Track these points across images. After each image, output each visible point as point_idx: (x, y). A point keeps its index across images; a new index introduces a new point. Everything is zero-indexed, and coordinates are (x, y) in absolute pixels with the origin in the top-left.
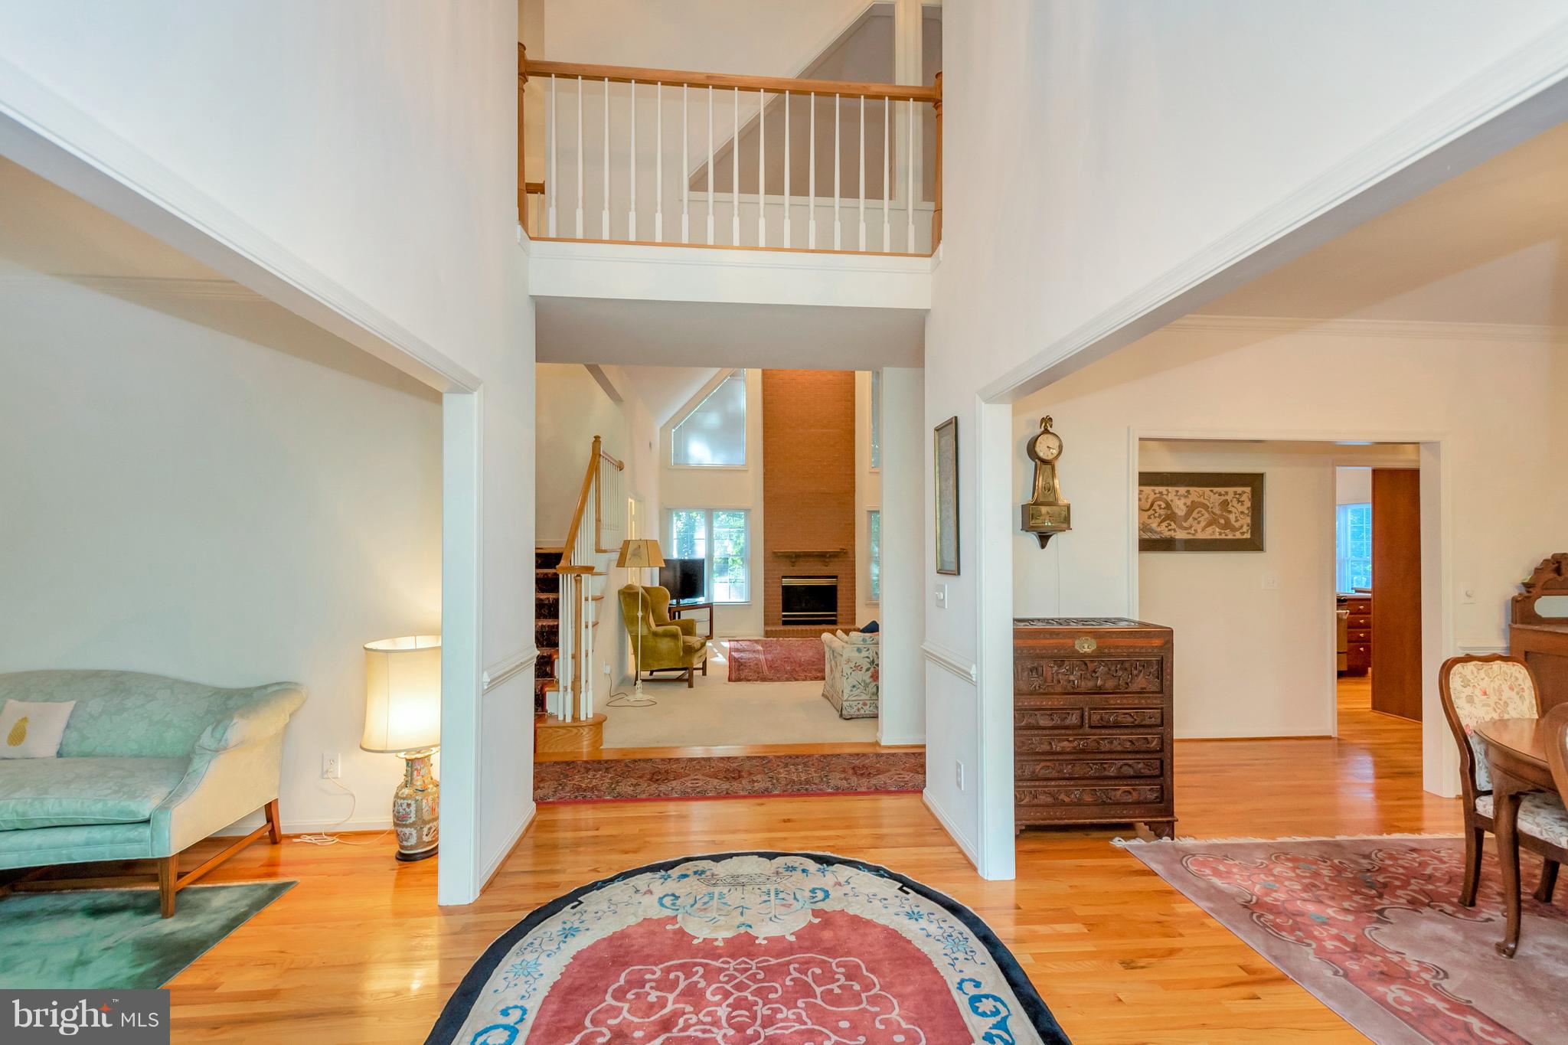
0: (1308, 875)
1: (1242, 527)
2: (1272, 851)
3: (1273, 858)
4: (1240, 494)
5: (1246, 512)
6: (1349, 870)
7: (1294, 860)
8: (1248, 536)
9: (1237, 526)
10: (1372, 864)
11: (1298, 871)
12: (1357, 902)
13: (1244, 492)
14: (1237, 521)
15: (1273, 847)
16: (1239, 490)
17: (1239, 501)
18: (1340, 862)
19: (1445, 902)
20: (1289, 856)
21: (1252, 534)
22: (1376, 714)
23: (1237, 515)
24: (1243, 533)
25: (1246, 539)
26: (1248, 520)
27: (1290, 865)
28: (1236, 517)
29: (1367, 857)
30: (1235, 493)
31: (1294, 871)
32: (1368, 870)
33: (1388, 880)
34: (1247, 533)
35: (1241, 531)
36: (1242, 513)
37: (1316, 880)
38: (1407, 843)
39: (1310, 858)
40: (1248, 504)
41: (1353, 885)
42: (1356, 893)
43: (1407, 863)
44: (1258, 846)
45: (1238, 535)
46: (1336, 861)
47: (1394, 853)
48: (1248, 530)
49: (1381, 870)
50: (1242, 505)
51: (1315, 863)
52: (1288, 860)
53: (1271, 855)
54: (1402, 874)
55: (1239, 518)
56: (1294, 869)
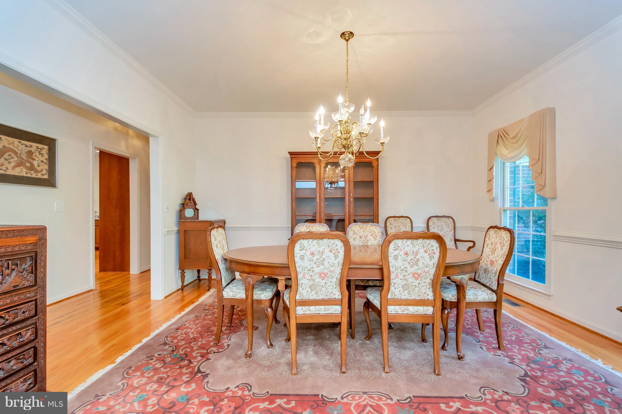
0: (152, 373)
1: (42, 170)
2: (121, 371)
3: (126, 376)
4: (41, 149)
5: (45, 161)
6: (166, 356)
7: (138, 369)
8: (46, 177)
9: (39, 170)
10: (170, 346)
11: (146, 375)
12: (186, 373)
13: (44, 148)
14: (39, 166)
15: (119, 368)
16: (40, 146)
17: (40, 154)
18: (158, 355)
19: (211, 347)
20: (133, 368)
21: (49, 176)
22: (102, 274)
23: (39, 162)
24: (43, 175)
25: (45, 179)
26: (46, 167)
27: (138, 374)
28: (38, 164)
29: (165, 344)
30: (37, 148)
31: (144, 377)
32: (173, 351)
33: (184, 351)
34: (45, 175)
35: (42, 173)
36: (42, 161)
37: (159, 374)
38: (172, 327)
39: (144, 362)
40: (46, 156)
41: (176, 364)
42: (181, 368)
43: (181, 337)
44: (110, 374)
45: (39, 176)
46: (156, 355)
47: (172, 335)
48: (46, 173)
49: (177, 347)
50: (42, 156)
51: (148, 364)
52: (134, 371)
53: (123, 374)
54: (185, 344)
55: (40, 165)
56: (142, 375)
